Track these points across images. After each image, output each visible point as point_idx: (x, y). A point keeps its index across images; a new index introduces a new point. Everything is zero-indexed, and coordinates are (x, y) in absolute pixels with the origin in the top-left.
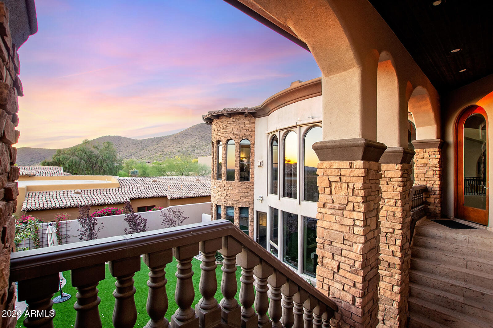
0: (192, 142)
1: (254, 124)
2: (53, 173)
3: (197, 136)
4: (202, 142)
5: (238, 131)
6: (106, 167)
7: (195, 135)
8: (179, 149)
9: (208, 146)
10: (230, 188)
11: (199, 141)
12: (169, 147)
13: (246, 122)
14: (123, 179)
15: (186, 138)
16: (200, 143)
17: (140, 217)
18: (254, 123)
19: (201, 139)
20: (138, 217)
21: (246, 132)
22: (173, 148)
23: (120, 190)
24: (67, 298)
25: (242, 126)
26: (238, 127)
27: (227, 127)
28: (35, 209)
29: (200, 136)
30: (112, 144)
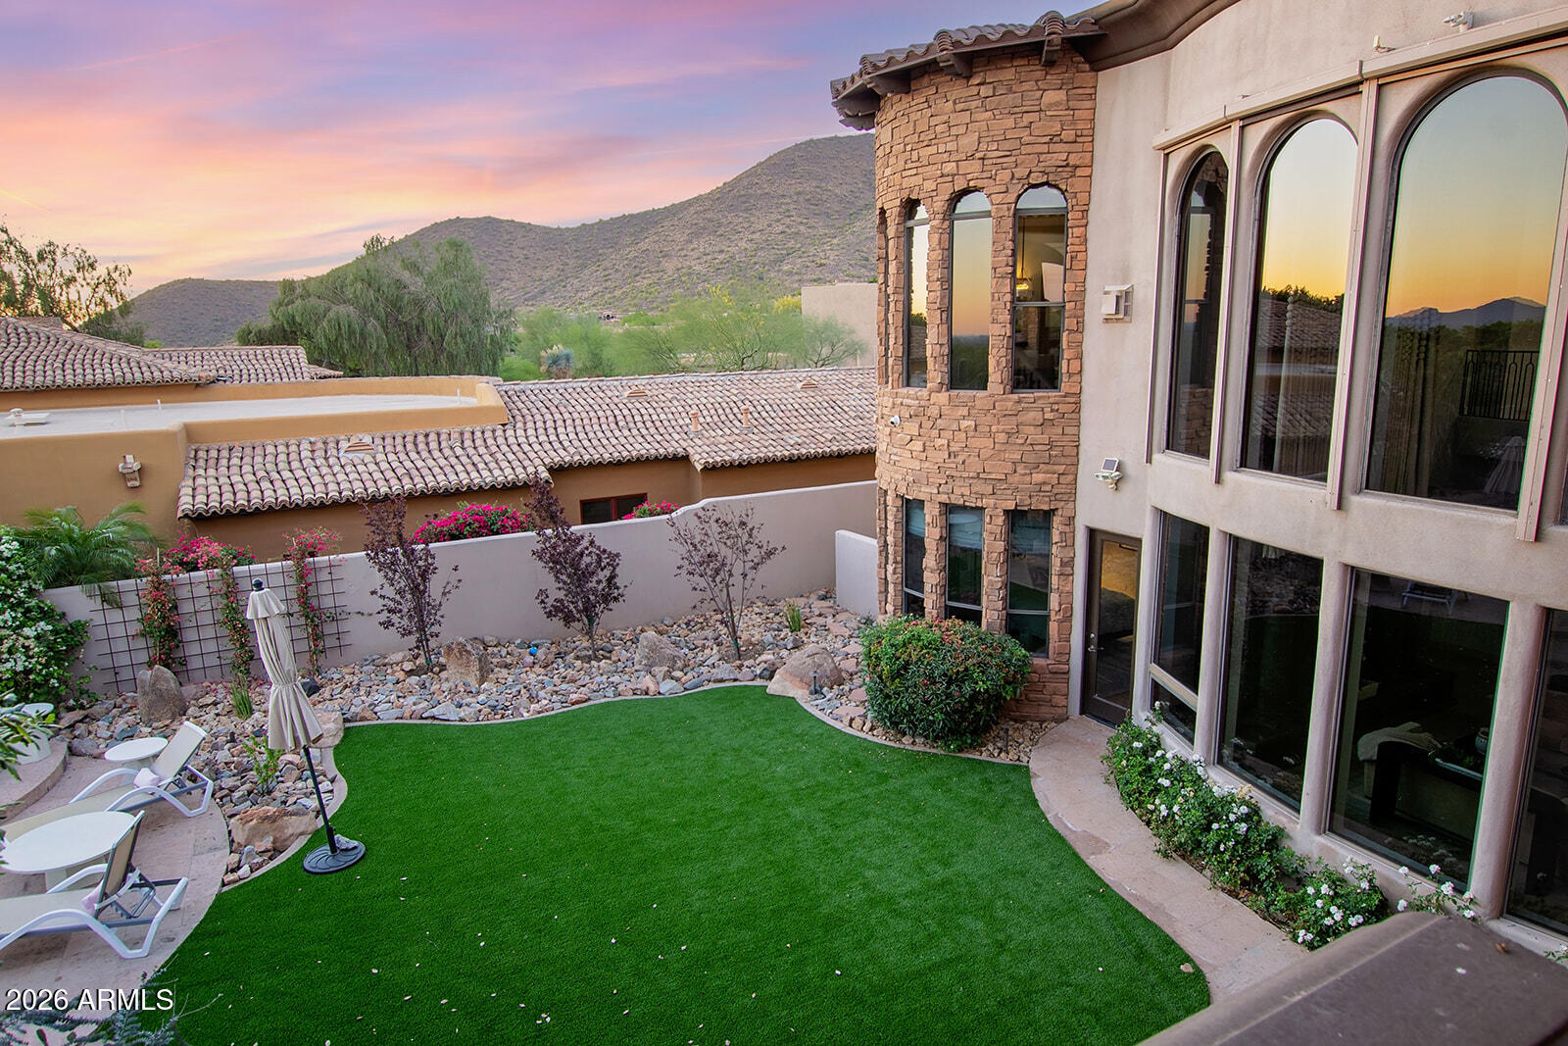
0: (769, 226)
1: (1088, 104)
2: (275, 370)
3: (790, 197)
4: (812, 222)
5: (1007, 145)
6: (456, 344)
7: (783, 196)
8: (721, 257)
9: (835, 241)
10: (965, 424)
11: (800, 220)
12: (683, 253)
13: (1051, 96)
14: (517, 388)
15: (746, 210)
16: (802, 228)
17: (592, 543)
18: (1092, 97)
19: (805, 212)
20: (585, 543)
21: (1045, 148)
22: (695, 254)
23: (510, 433)
24: (351, 858)
25: (1027, 118)
26: (1010, 122)
27: (954, 131)
28: (222, 510)
29: (801, 199)
30: (469, 250)
